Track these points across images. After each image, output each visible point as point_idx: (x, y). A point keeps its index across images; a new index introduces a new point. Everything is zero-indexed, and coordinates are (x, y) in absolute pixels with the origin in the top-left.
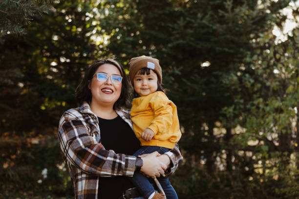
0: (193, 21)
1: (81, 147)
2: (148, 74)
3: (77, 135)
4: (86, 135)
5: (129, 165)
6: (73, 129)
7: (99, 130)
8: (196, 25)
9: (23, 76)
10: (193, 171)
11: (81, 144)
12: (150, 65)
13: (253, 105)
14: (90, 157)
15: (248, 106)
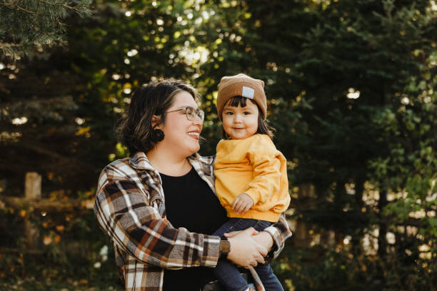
0: (334, 29)
1: (135, 225)
2: (243, 105)
3: (129, 204)
4: (143, 205)
5: (210, 252)
6: (122, 195)
7: (163, 195)
8: (339, 36)
9: (76, 107)
10: (328, 254)
11: (136, 221)
12: (248, 92)
13: (418, 156)
14: (150, 240)
15: (411, 157)
